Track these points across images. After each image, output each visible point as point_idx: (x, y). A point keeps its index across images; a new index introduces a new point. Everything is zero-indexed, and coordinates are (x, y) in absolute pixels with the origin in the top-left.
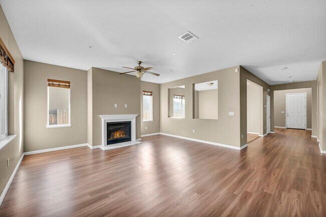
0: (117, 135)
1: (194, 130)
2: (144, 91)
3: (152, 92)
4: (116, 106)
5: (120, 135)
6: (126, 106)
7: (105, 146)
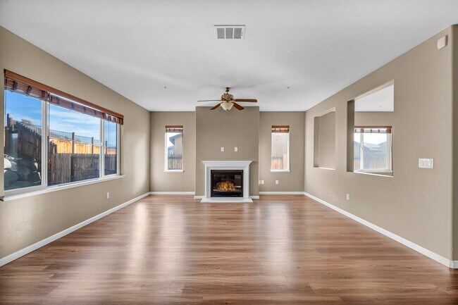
0: (224, 187)
1: (348, 195)
2: (273, 127)
3: (288, 127)
4: (222, 149)
5: (228, 187)
6: (236, 149)
7: (207, 197)
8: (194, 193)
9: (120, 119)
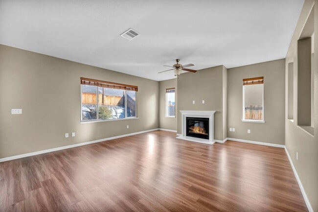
0: (197, 130)
2: (244, 80)
3: (262, 78)
4: (194, 102)
6: (203, 102)
7: (184, 136)
8: (176, 131)
9: (136, 89)
